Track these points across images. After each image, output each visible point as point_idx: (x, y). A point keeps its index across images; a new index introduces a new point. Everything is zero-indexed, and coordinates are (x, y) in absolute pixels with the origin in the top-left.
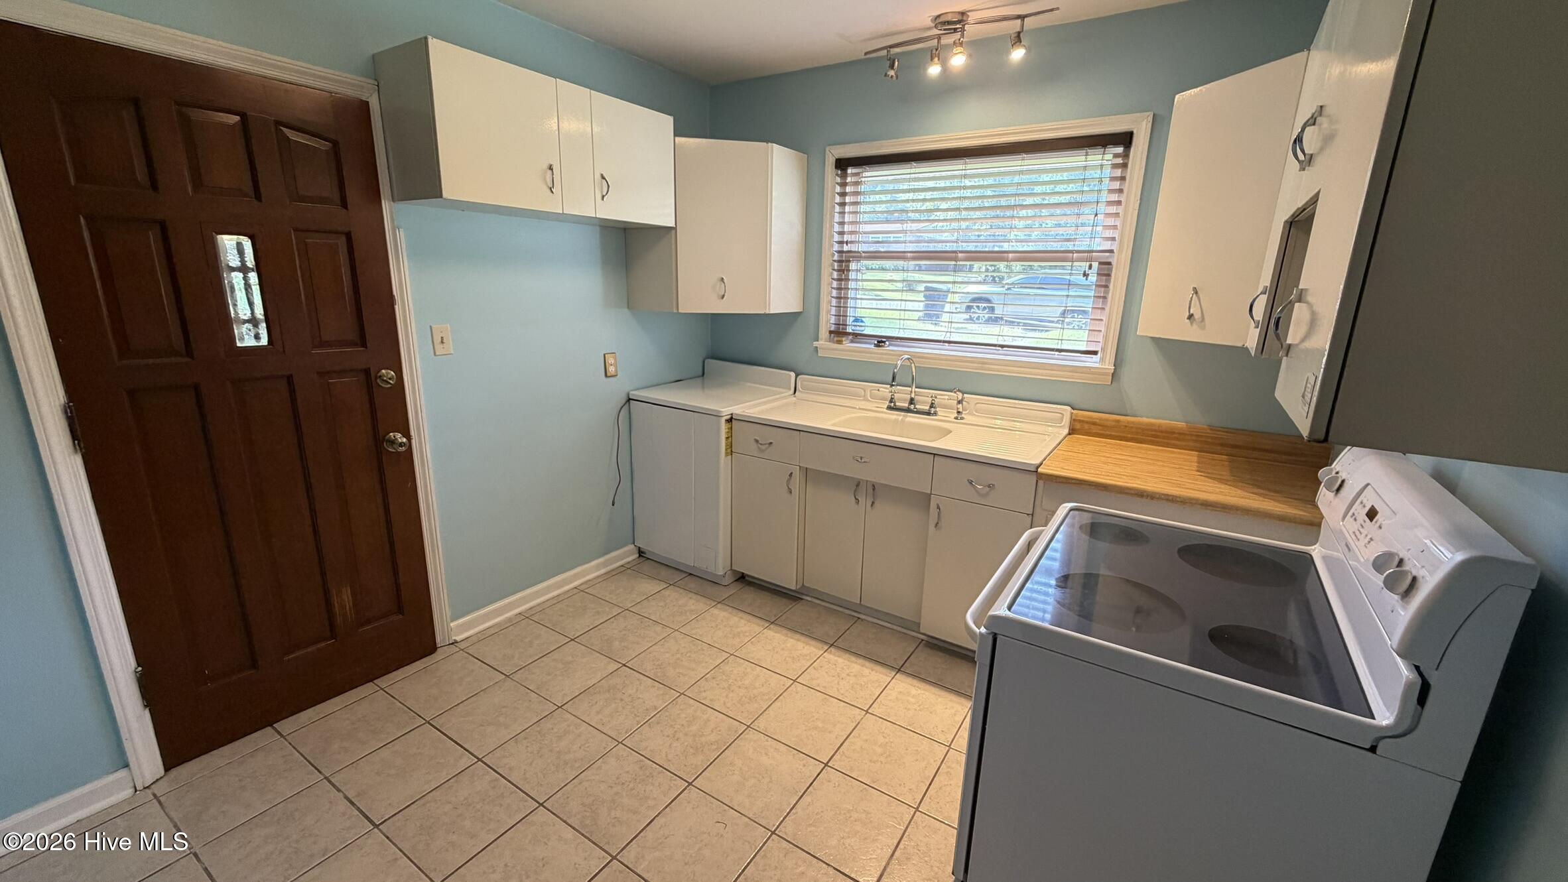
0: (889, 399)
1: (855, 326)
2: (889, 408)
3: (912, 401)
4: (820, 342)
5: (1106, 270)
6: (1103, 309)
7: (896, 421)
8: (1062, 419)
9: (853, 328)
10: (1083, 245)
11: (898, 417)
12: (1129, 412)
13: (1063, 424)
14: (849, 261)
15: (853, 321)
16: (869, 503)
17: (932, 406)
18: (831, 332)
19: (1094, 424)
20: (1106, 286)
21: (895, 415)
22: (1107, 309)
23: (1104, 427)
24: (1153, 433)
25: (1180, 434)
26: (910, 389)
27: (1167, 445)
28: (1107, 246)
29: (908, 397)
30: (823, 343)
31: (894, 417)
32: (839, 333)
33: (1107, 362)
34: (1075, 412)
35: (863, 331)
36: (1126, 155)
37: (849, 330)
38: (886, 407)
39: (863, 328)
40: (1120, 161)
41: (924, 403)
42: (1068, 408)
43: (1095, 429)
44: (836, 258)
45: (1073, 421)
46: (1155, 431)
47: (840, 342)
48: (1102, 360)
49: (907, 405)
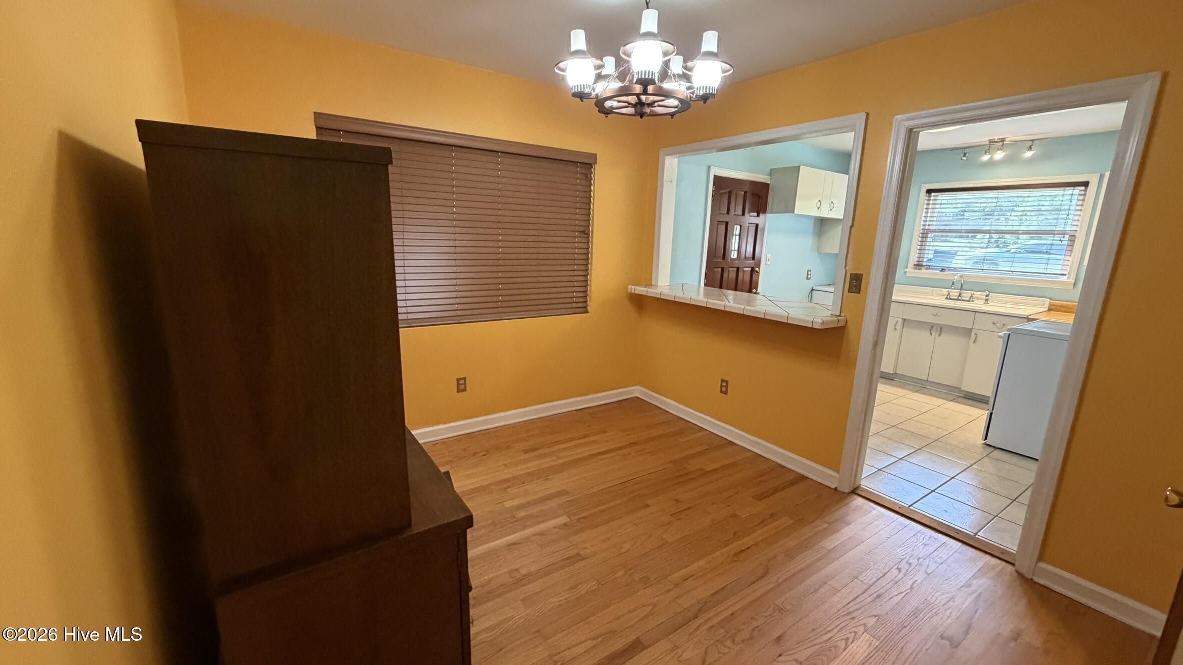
0: (947, 295)
2: (946, 299)
3: (960, 296)
4: (908, 269)
5: (1073, 239)
6: (1070, 256)
8: (1044, 305)
9: (928, 263)
10: (1060, 228)
13: (1044, 307)
14: (928, 234)
16: (938, 334)
17: (971, 298)
18: (915, 265)
19: (1064, 306)
20: (1073, 246)
21: (951, 302)
22: (1072, 256)
23: (1068, 308)
28: (1074, 228)
29: (958, 294)
30: (910, 270)
32: (919, 266)
33: (1072, 279)
34: (1051, 301)
36: (1086, 191)
37: (924, 264)
38: (944, 298)
40: (1083, 193)
41: (966, 297)
42: (1049, 300)
43: (1062, 309)
44: (921, 232)
45: (1051, 305)
47: (920, 270)
48: (1069, 278)
49: (957, 298)
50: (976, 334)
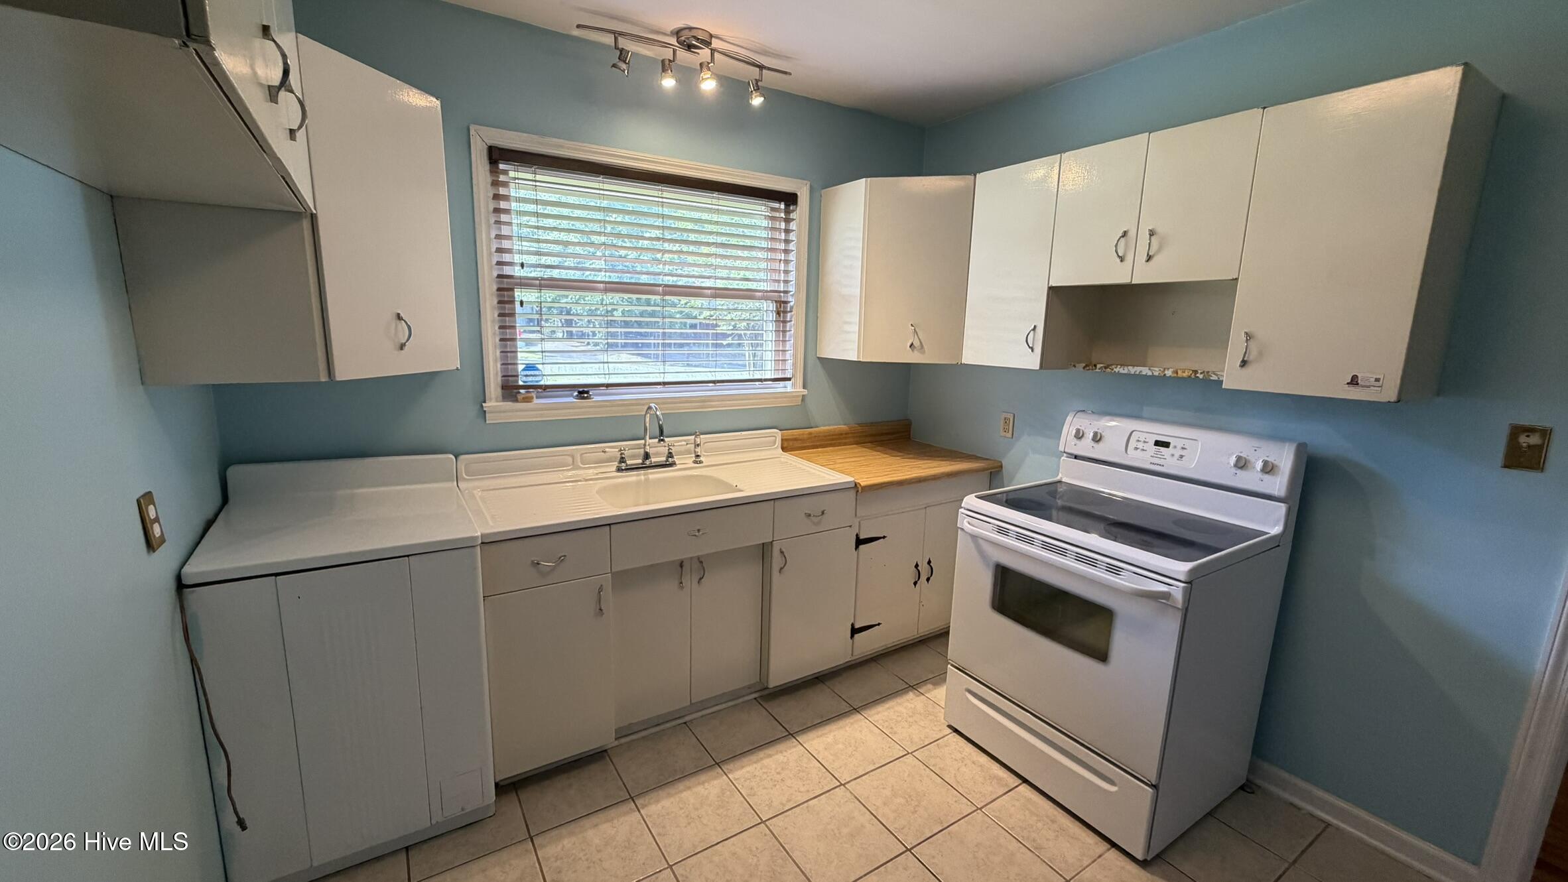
0: (619, 458)
1: (526, 376)
2: (619, 470)
3: (647, 456)
4: (492, 404)
7: (638, 483)
8: (775, 443)
9: (524, 379)
11: (639, 478)
12: (813, 425)
13: (776, 446)
14: (513, 290)
15: (524, 370)
17: (670, 455)
18: (502, 388)
19: (796, 440)
21: (632, 477)
23: (803, 440)
24: (831, 437)
25: (846, 434)
26: (643, 441)
27: (840, 445)
28: (782, 287)
29: (642, 451)
30: (494, 403)
31: (634, 479)
32: (512, 388)
33: (798, 387)
34: (782, 432)
35: (540, 381)
36: (788, 212)
37: (522, 382)
38: (614, 469)
39: (540, 378)
41: (657, 454)
42: (779, 430)
43: (797, 444)
45: (783, 440)
46: (833, 435)
47: (517, 400)
48: (794, 385)
49: (640, 461)
50: (782, 552)
